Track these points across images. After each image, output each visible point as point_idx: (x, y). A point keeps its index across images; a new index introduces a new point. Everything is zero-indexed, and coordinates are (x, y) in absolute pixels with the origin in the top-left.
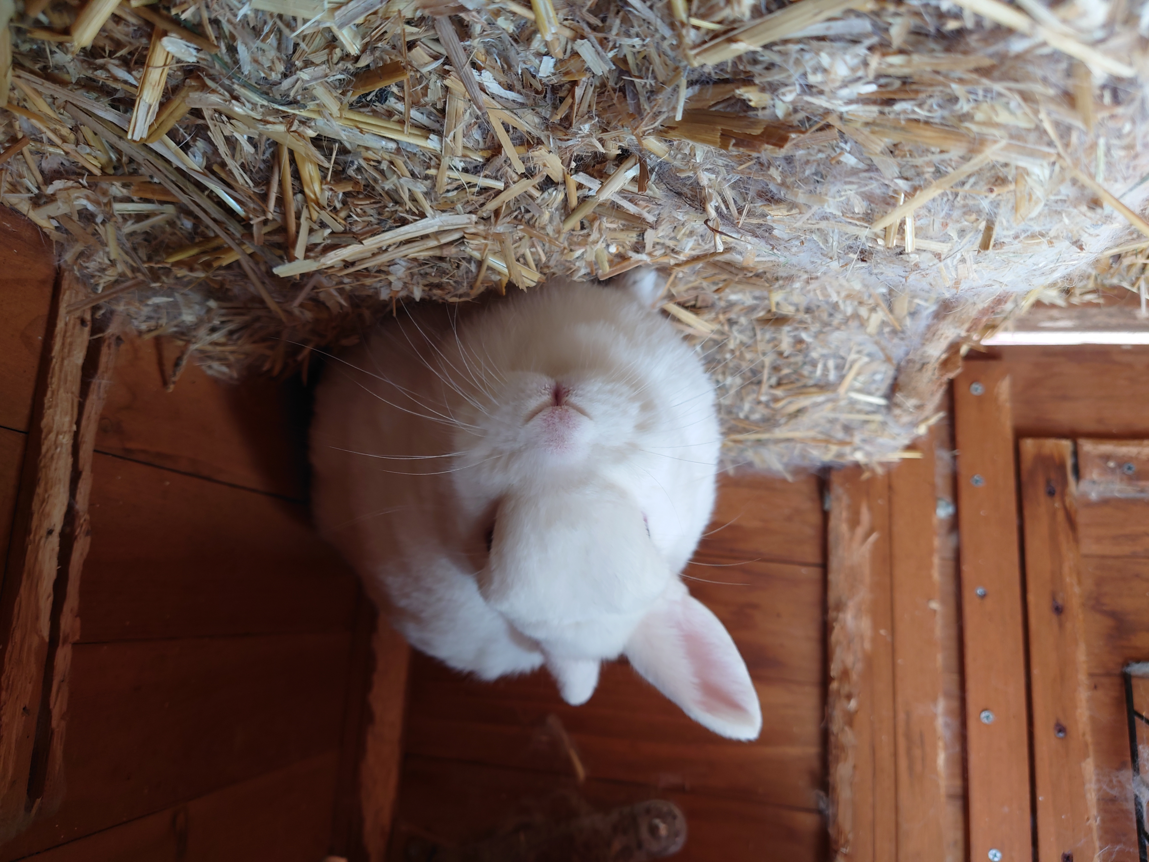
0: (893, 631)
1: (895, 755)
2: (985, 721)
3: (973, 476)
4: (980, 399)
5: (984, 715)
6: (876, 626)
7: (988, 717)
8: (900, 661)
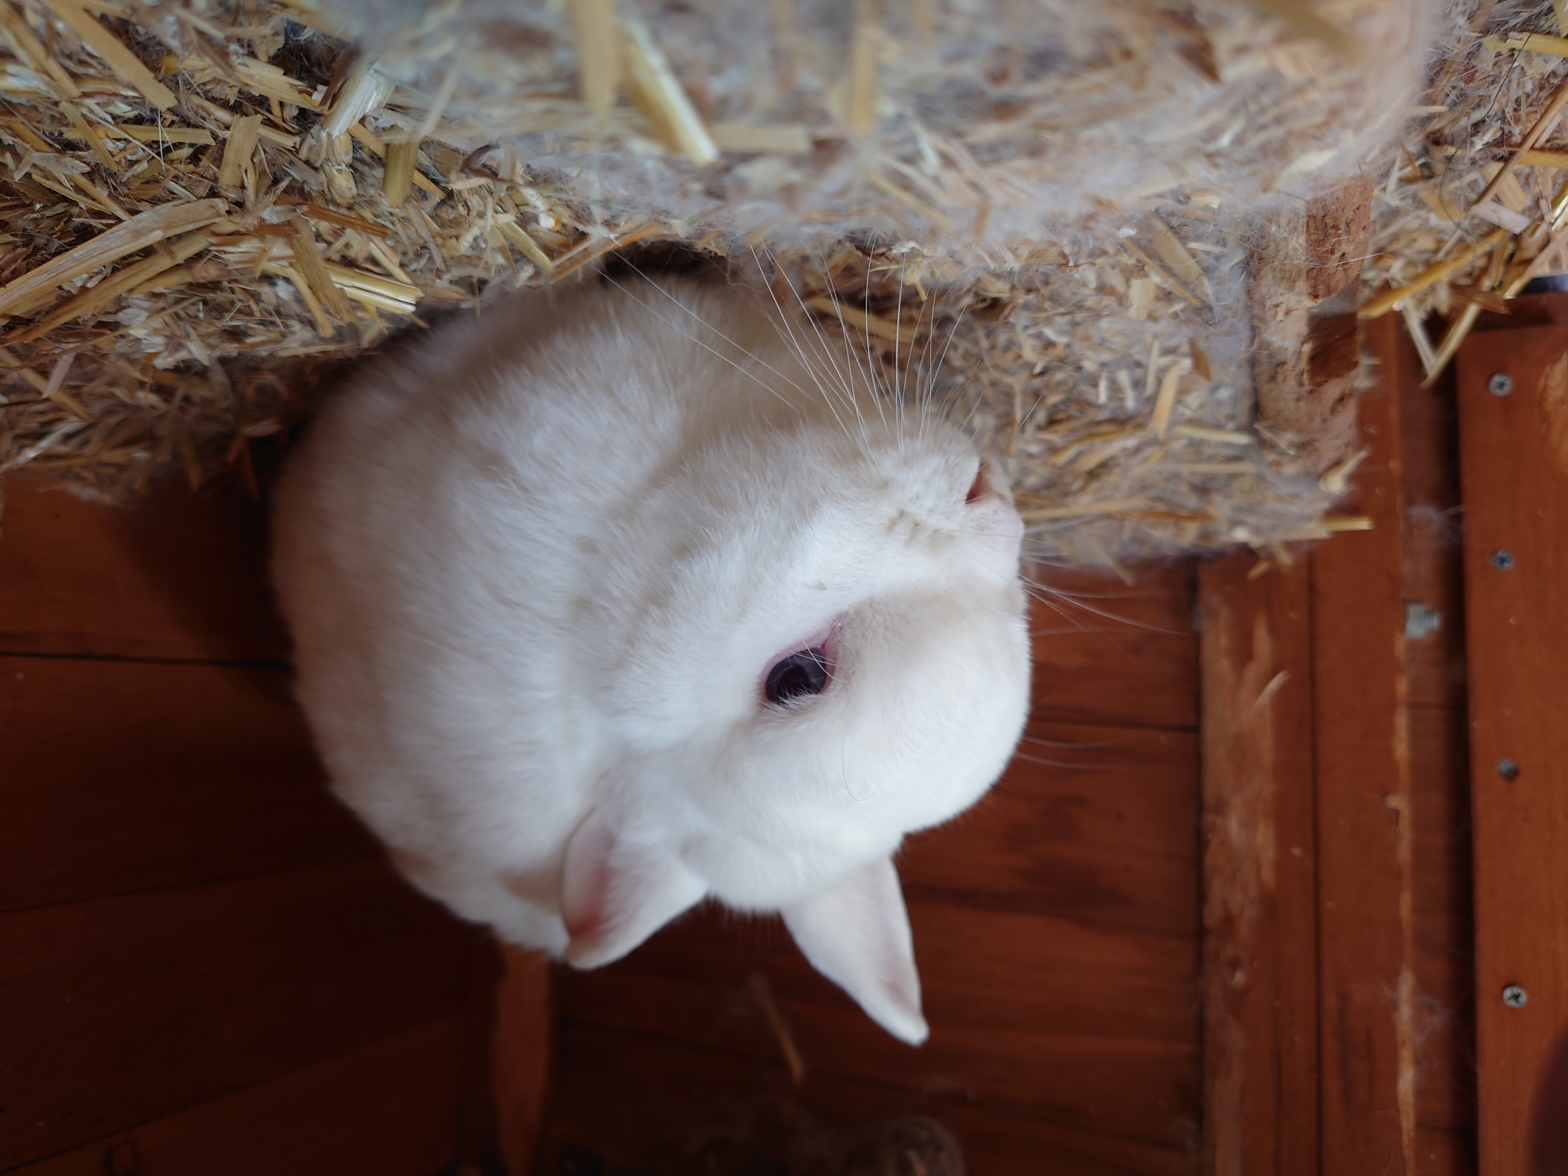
0: (1316, 849)
1: (1319, 1068)
2: (1512, 1003)
3: (1494, 552)
4: (1508, 403)
5: (1508, 993)
6: (1283, 841)
7: (1516, 997)
8: (1329, 905)
